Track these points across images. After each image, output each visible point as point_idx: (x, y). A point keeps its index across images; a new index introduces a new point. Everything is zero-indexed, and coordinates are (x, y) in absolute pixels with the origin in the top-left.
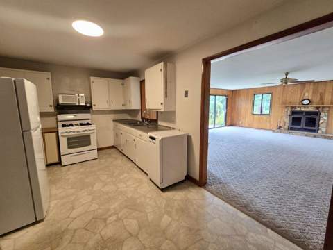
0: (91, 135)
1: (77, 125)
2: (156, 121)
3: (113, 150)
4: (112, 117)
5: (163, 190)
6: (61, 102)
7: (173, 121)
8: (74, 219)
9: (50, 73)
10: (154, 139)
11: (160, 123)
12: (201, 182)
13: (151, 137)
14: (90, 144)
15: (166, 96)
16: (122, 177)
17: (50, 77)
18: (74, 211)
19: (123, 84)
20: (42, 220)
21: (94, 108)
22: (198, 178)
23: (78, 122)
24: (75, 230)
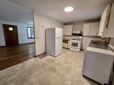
4: (91, 39)
9: (72, 25)
15: (107, 28)
17: (72, 26)
18: (59, 59)
24: (55, 62)
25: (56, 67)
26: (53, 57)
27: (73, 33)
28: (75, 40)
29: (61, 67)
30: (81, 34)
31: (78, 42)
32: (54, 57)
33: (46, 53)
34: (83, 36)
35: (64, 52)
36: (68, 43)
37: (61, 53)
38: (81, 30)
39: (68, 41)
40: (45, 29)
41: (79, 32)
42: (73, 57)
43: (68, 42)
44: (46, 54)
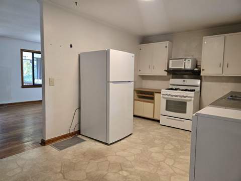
9: (168, 42)
18: (121, 152)
21: (203, 73)
23: (185, 88)
25: (109, 174)
26: (103, 145)
27: (170, 67)
28: (176, 89)
29: (125, 173)
30: (196, 69)
31: (187, 98)
32: (106, 146)
33: (79, 132)
34: (205, 76)
35: (141, 131)
36: (154, 103)
37: (131, 134)
38: (196, 57)
39: (152, 93)
40: (79, 56)
41: (189, 66)
43: (153, 98)
44: (80, 136)
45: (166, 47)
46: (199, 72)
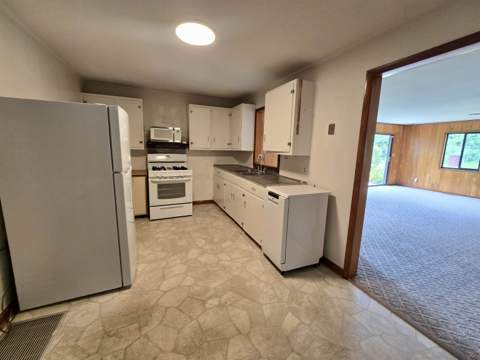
0: (187, 184)
1: (169, 169)
2: (277, 170)
3: (211, 206)
4: (213, 160)
5: (284, 274)
6: (153, 137)
7: (305, 171)
8: (165, 292)
9: (141, 100)
10: (276, 196)
11: (282, 173)
12: (347, 272)
13: (271, 194)
14: (184, 195)
15: (298, 133)
16: (224, 245)
17: (141, 104)
18: (165, 283)
19: (230, 115)
20: (129, 287)
21: (191, 147)
22: (342, 266)
23: (171, 165)
24: (167, 308)
30: (185, 142)
31: (185, 179)
33: (14, 308)
34: (194, 151)
42: (201, 243)
45: (140, 107)
46: (187, 145)
